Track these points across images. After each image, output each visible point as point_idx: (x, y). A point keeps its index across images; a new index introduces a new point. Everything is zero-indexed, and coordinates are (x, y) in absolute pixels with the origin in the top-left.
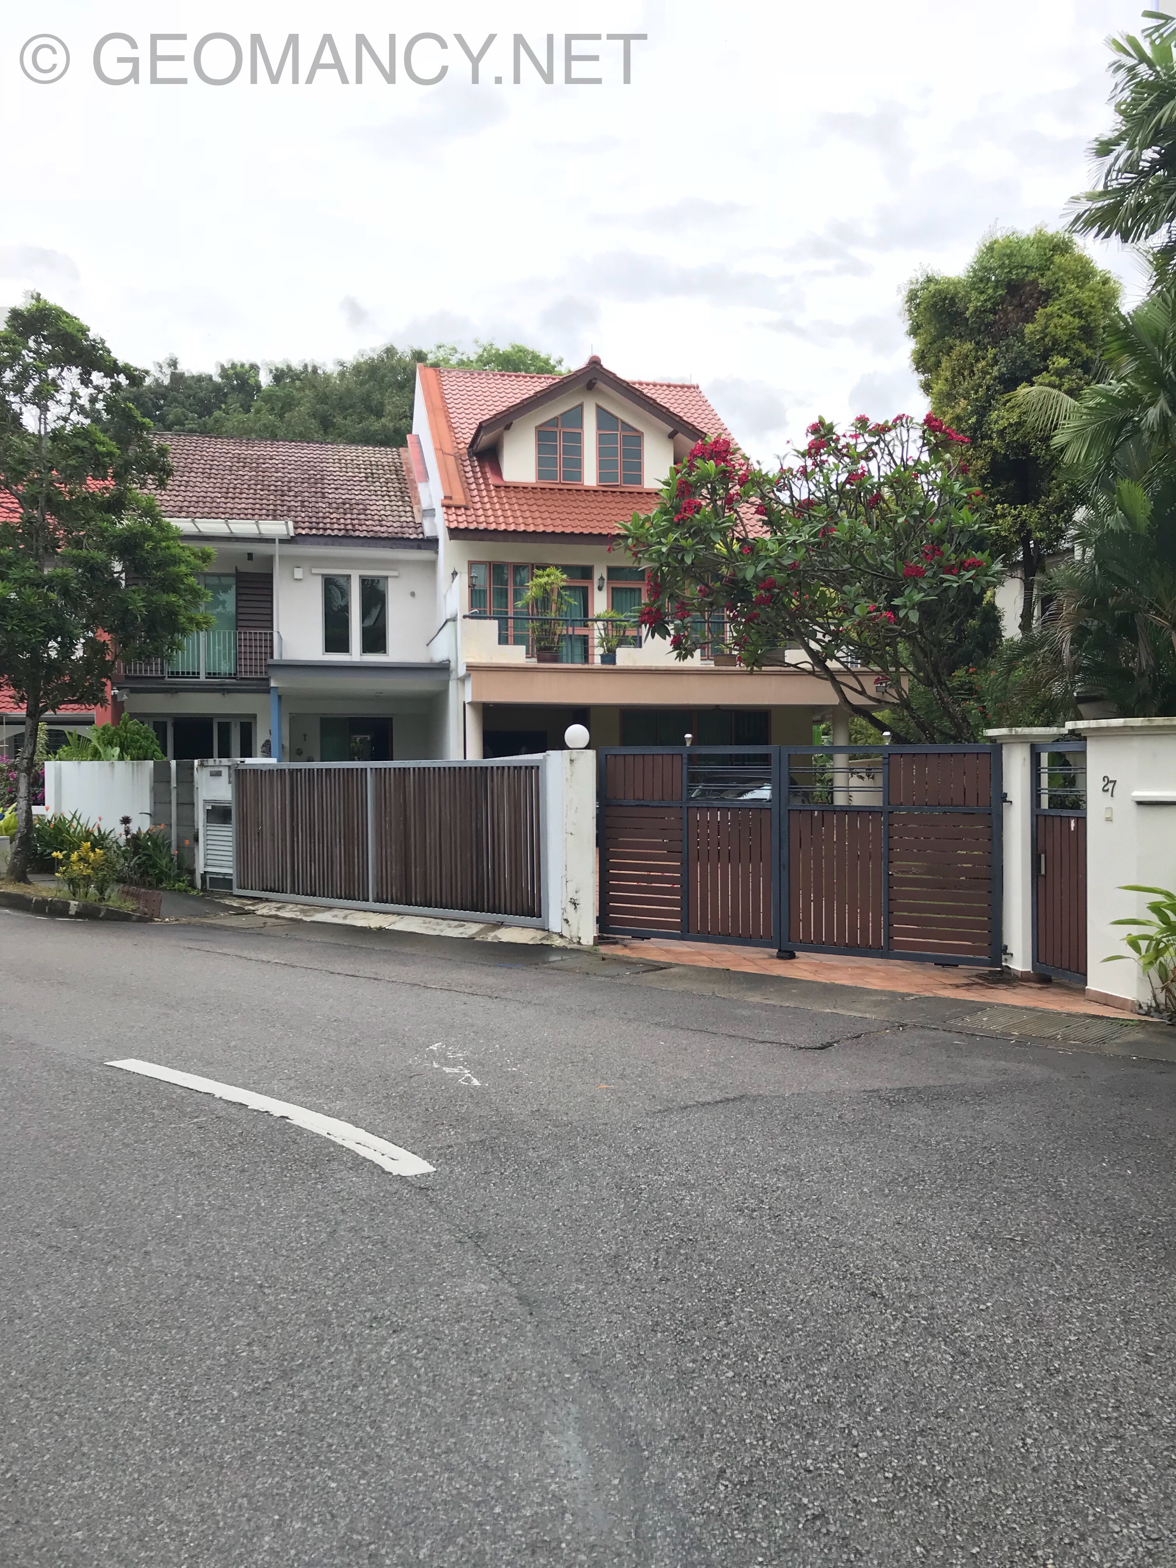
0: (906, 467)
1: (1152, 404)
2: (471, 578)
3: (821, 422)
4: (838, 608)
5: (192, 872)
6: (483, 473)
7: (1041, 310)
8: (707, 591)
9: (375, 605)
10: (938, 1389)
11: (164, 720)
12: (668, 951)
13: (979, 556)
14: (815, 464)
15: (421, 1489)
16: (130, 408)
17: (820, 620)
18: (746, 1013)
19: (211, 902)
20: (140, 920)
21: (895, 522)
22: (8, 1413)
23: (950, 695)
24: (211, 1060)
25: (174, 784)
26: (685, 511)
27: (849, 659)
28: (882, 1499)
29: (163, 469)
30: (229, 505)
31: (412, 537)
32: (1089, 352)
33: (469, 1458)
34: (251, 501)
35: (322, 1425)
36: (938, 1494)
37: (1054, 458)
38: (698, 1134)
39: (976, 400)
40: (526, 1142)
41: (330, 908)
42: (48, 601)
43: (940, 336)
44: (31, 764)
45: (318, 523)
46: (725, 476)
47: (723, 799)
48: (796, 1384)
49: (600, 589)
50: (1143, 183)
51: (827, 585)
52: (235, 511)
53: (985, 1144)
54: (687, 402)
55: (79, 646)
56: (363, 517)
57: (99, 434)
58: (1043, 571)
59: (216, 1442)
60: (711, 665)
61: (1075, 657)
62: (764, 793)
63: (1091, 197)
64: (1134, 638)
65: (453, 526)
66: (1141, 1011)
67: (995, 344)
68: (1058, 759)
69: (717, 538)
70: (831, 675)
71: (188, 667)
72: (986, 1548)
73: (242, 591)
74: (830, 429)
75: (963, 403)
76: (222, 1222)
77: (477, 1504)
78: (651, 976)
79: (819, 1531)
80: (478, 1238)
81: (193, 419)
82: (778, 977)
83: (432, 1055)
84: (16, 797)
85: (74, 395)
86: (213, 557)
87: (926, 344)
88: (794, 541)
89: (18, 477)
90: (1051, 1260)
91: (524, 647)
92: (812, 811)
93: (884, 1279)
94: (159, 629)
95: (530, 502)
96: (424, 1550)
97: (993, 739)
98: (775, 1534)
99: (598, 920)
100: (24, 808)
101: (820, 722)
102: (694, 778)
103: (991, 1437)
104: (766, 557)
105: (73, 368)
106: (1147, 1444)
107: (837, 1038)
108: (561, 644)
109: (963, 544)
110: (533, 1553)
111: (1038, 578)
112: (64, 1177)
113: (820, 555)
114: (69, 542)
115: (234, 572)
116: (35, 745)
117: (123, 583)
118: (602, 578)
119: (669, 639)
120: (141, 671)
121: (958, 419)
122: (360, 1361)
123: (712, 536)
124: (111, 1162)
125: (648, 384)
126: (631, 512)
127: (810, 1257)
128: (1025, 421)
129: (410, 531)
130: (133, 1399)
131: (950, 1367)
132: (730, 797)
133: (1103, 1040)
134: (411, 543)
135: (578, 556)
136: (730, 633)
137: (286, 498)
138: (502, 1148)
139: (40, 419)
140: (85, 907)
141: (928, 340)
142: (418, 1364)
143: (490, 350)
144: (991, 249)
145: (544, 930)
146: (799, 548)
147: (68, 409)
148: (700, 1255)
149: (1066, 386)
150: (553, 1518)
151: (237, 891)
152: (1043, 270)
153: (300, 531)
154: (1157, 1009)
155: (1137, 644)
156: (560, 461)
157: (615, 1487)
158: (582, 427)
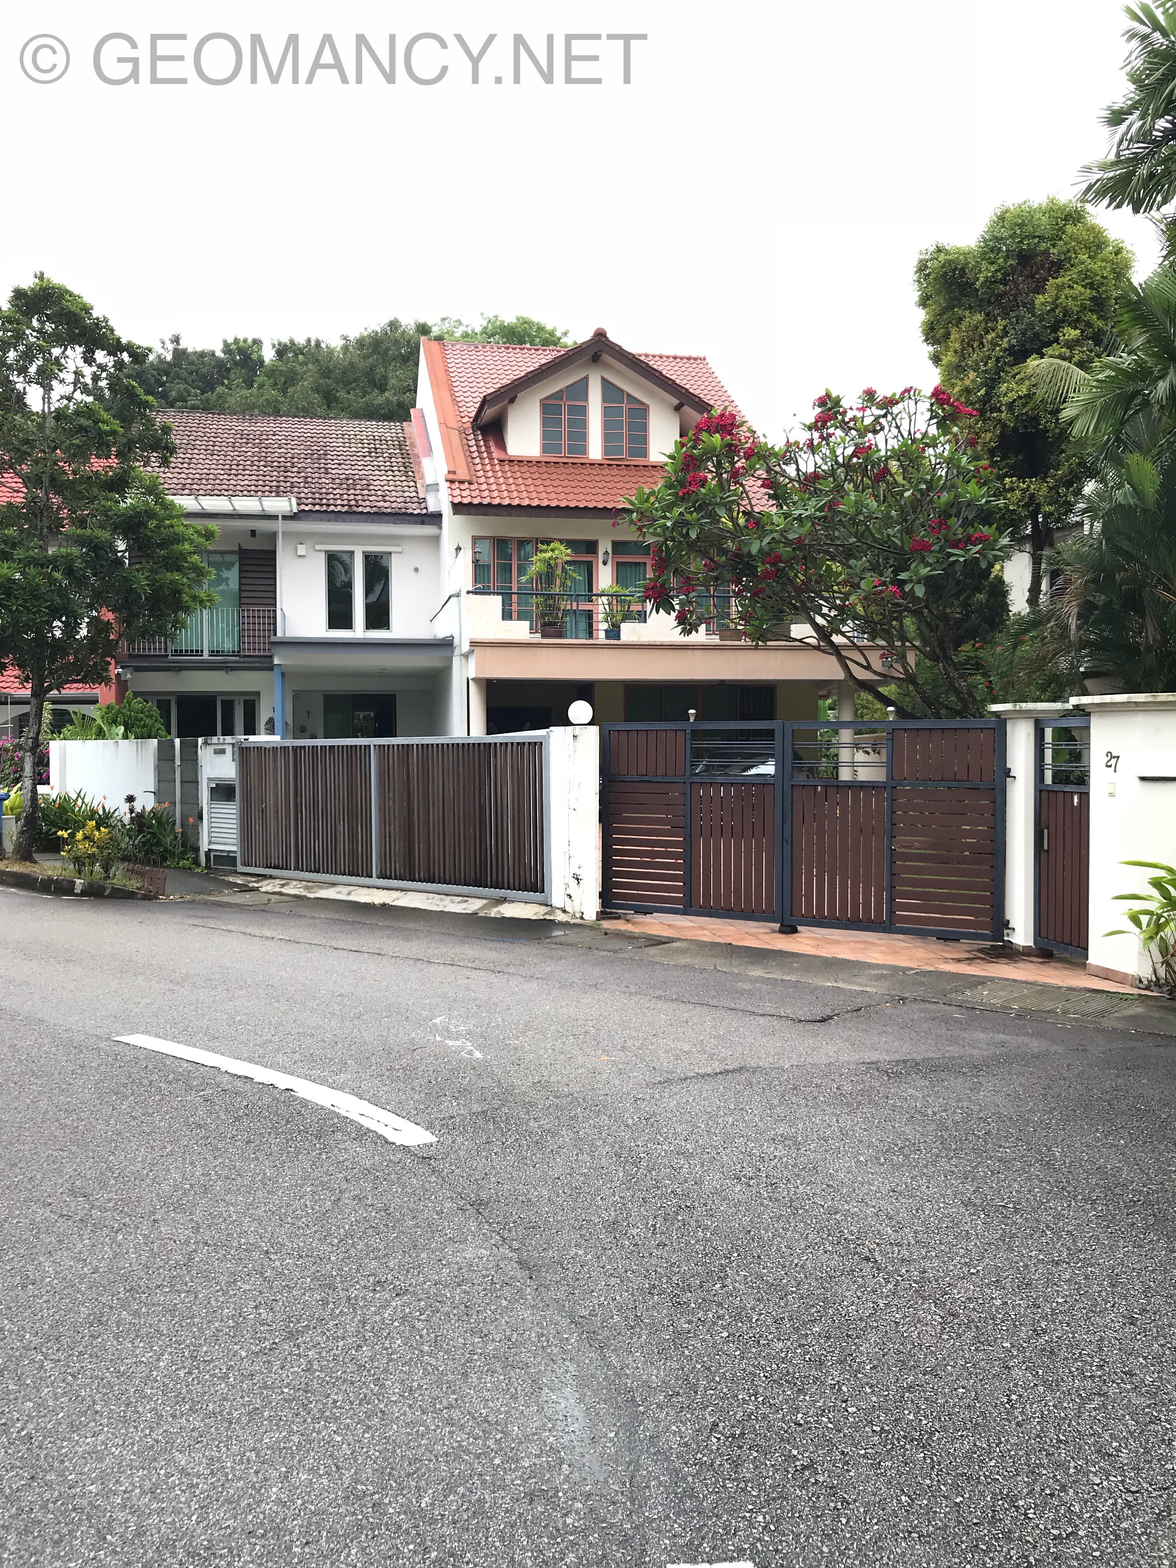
0: (914, 441)
1: (1162, 377)
2: (475, 553)
3: (828, 395)
4: (845, 583)
5: (197, 850)
6: (487, 447)
7: (1051, 281)
8: (713, 566)
9: (379, 580)
10: (928, 1348)
11: (168, 698)
12: (670, 926)
13: (986, 530)
14: (822, 437)
15: (423, 1442)
16: (134, 387)
17: (826, 594)
18: (747, 986)
19: (215, 879)
20: (145, 898)
21: (902, 495)
22: (22, 1374)
23: (956, 670)
24: (217, 1035)
25: (178, 762)
26: (690, 484)
27: (856, 634)
28: (869, 1451)
29: (166, 447)
30: (232, 482)
31: (415, 512)
32: (1100, 323)
33: (469, 1413)
34: (254, 477)
35: (327, 1383)
36: (924, 1447)
37: (1063, 431)
38: (698, 1104)
39: (985, 372)
40: (528, 1113)
41: (334, 885)
42: (52, 581)
43: (949, 308)
44: (36, 743)
45: (321, 499)
46: (730, 449)
47: (727, 774)
48: (789, 1343)
49: (605, 563)
50: (1155, 153)
51: (833, 559)
52: (239, 488)
53: (981, 1115)
54: (693, 374)
55: (84, 625)
56: (366, 492)
57: (102, 413)
58: (1052, 545)
59: (225, 1399)
60: (716, 640)
61: (1082, 632)
62: (768, 769)
63: (1104, 167)
64: (1142, 614)
65: (456, 501)
66: (1141, 986)
67: (1005, 315)
68: (1064, 735)
69: (722, 512)
70: (836, 650)
71: (192, 645)
72: (969, 1498)
73: (245, 568)
74: (837, 402)
75: (972, 375)
76: (229, 1191)
77: (478, 1456)
78: (652, 951)
79: (808, 1480)
80: (479, 1205)
81: (196, 396)
82: (780, 952)
83: (434, 1029)
84: (21, 776)
85: (78, 374)
86: (217, 535)
87: (935, 316)
88: (800, 515)
89: (22, 456)
90: (1042, 1226)
91: (528, 623)
92: (816, 786)
93: (878, 1244)
94: (162, 607)
95: (534, 476)
96: (426, 1499)
97: (996, 714)
98: (765, 1484)
99: (601, 895)
100: (30, 788)
101: (826, 697)
102: (698, 754)
103: (976, 1393)
104: (772, 531)
105: (77, 347)
106: (1129, 1401)
107: (836, 1012)
108: (565, 619)
109: (970, 518)
110: (532, 1500)
111: (1046, 552)
112: (74, 1149)
113: (826, 528)
114: (73, 522)
115: (237, 549)
116: (40, 725)
117: (127, 561)
118: (606, 553)
119: (674, 615)
120: (144, 649)
121: (967, 391)
122: (364, 1323)
123: (717, 510)
124: (119, 1134)
125: (654, 356)
126: (636, 486)
127: (805, 1223)
128: (1035, 394)
129: (414, 506)
130: (143, 1359)
131: (939, 1327)
132: (735, 772)
133: (1102, 1014)
134: (415, 519)
135: (582, 530)
136: (735, 608)
137: (289, 474)
138: (504, 1118)
139: (44, 399)
140: (90, 885)
141: (938, 311)
142: (420, 1325)
143: (495, 322)
144: (1002, 218)
145: (547, 905)
146: (804, 521)
147: (71, 388)
148: (697, 1221)
149: (1076, 358)
150: (550, 1468)
151: (241, 868)
152: (1055, 239)
153: (303, 507)
154: (1157, 984)
155: (1144, 620)
156: (565, 435)
157: (611, 1440)
158: (587, 400)
